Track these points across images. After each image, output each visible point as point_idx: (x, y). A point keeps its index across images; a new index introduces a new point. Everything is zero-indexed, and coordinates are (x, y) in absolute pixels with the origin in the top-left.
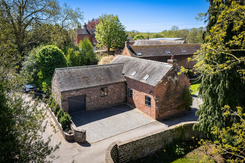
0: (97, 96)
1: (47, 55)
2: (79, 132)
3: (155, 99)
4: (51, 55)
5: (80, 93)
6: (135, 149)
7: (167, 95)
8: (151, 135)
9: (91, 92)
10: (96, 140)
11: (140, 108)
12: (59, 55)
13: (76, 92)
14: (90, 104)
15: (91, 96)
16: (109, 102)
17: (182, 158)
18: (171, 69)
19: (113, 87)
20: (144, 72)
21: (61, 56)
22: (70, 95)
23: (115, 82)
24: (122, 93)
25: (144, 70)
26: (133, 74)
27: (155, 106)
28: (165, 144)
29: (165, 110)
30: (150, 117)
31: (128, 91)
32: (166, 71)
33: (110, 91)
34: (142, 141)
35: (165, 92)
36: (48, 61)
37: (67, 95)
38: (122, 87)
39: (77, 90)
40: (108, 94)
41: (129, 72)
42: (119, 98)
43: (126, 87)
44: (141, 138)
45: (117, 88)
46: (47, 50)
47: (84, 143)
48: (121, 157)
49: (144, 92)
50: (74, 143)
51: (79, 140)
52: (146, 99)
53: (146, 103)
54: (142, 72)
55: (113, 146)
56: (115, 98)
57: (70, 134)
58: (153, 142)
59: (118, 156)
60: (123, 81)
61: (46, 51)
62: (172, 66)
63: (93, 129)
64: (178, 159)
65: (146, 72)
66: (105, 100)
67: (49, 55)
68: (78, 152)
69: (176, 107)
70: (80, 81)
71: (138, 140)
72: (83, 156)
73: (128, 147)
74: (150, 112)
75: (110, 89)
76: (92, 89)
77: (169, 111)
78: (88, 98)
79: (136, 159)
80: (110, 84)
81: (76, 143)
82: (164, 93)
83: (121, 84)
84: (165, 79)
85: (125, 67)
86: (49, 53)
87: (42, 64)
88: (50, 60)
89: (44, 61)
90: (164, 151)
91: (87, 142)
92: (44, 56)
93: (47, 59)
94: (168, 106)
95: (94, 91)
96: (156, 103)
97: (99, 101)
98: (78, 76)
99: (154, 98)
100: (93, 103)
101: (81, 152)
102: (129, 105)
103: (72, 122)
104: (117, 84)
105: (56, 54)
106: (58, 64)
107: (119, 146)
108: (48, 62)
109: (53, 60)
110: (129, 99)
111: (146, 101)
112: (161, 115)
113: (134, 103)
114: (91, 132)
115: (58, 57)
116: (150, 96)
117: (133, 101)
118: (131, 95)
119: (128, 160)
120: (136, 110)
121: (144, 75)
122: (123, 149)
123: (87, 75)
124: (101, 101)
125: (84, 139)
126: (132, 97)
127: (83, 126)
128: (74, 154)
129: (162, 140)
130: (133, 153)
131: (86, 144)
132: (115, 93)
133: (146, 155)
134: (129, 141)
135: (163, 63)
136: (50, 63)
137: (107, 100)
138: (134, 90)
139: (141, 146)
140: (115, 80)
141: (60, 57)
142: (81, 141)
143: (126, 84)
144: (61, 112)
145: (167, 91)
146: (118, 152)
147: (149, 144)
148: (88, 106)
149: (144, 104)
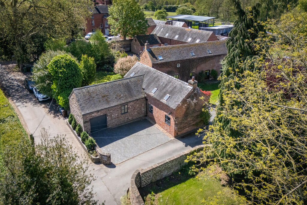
0: (118, 114)
1: (60, 68)
2: (104, 156)
3: (174, 120)
4: (65, 68)
5: (101, 113)
6: (155, 174)
7: (186, 115)
8: (168, 161)
9: (111, 111)
10: (120, 161)
11: (160, 125)
12: (73, 66)
13: (97, 113)
14: (111, 122)
15: (112, 115)
16: (130, 118)
17: (193, 178)
18: (191, 91)
19: (133, 104)
20: (164, 91)
21: (75, 67)
22: (91, 116)
23: (135, 98)
24: (142, 108)
25: (165, 87)
26: (153, 91)
27: (174, 126)
28: (180, 166)
29: (184, 127)
30: (170, 134)
31: (148, 107)
32: (186, 93)
33: (130, 108)
34: (161, 167)
35: (184, 112)
36: (63, 74)
37: (89, 117)
38: (142, 103)
39: (98, 111)
40: (129, 111)
41: (149, 87)
42: (140, 113)
43: (147, 103)
44: (160, 165)
45: (137, 104)
46: (60, 61)
47: (109, 164)
48: (143, 181)
49: (164, 111)
50: (100, 165)
51: (104, 162)
52: (165, 118)
53: (166, 121)
54: (163, 91)
55: (136, 174)
56: (136, 113)
57: (96, 156)
58: (170, 166)
59: (140, 180)
60: (143, 96)
61: (58, 63)
62: (192, 88)
63: (116, 149)
64: (190, 178)
65: (167, 91)
66: (125, 117)
67: (62, 68)
68: (105, 174)
69: (194, 124)
70: (100, 101)
71: (157, 167)
72: (110, 178)
73: (149, 173)
74: (169, 130)
75: (131, 106)
76: (112, 109)
77: (187, 128)
78: (109, 117)
79: (156, 181)
80: (130, 102)
81: (102, 164)
82: (183, 114)
83: (141, 100)
84: (184, 101)
85: (145, 80)
86: (62, 65)
87: (56, 77)
88: (64, 73)
89: (58, 75)
90: (179, 173)
91: (112, 163)
92: (57, 69)
93: (61, 72)
94: (186, 124)
95: (115, 110)
96: (175, 124)
97: (120, 118)
98: (97, 95)
99: (174, 118)
100: (114, 121)
101: (108, 173)
102: (149, 120)
103: (96, 145)
104: (138, 100)
105: (69, 65)
106: (73, 77)
107: (142, 174)
108: (62, 76)
109: (68, 74)
110: (149, 114)
111: (165, 119)
112: (179, 133)
113: (154, 118)
114: (115, 152)
115: (72, 68)
116: (170, 116)
117: (153, 117)
118: (152, 111)
119: (149, 182)
120: (156, 126)
121: (165, 94)
122: (144, 176)
123: (106, 93)
124: (121, 118)
125: (109, 161)
126: (152, 113)
127: (106, 146)
128: (102, 176)
129: (178, 164)
130: (153, 177)
131: (111, 165)
132: (135, 109)
133: (164, 177)
134: (150, 168)
135: (184, 82)
136: (65, 77)
137: (127, 116)
138: (154, 107)
139: (160, 171)
140: (136, 96)
141: (74, 69)
142: (106, 163)
143: (147, 100)
144: (84, 134)
145: (186, 111)
146: (140, 178)
147: (166, 168)
148: (109, 124)
149: (164, 122)
